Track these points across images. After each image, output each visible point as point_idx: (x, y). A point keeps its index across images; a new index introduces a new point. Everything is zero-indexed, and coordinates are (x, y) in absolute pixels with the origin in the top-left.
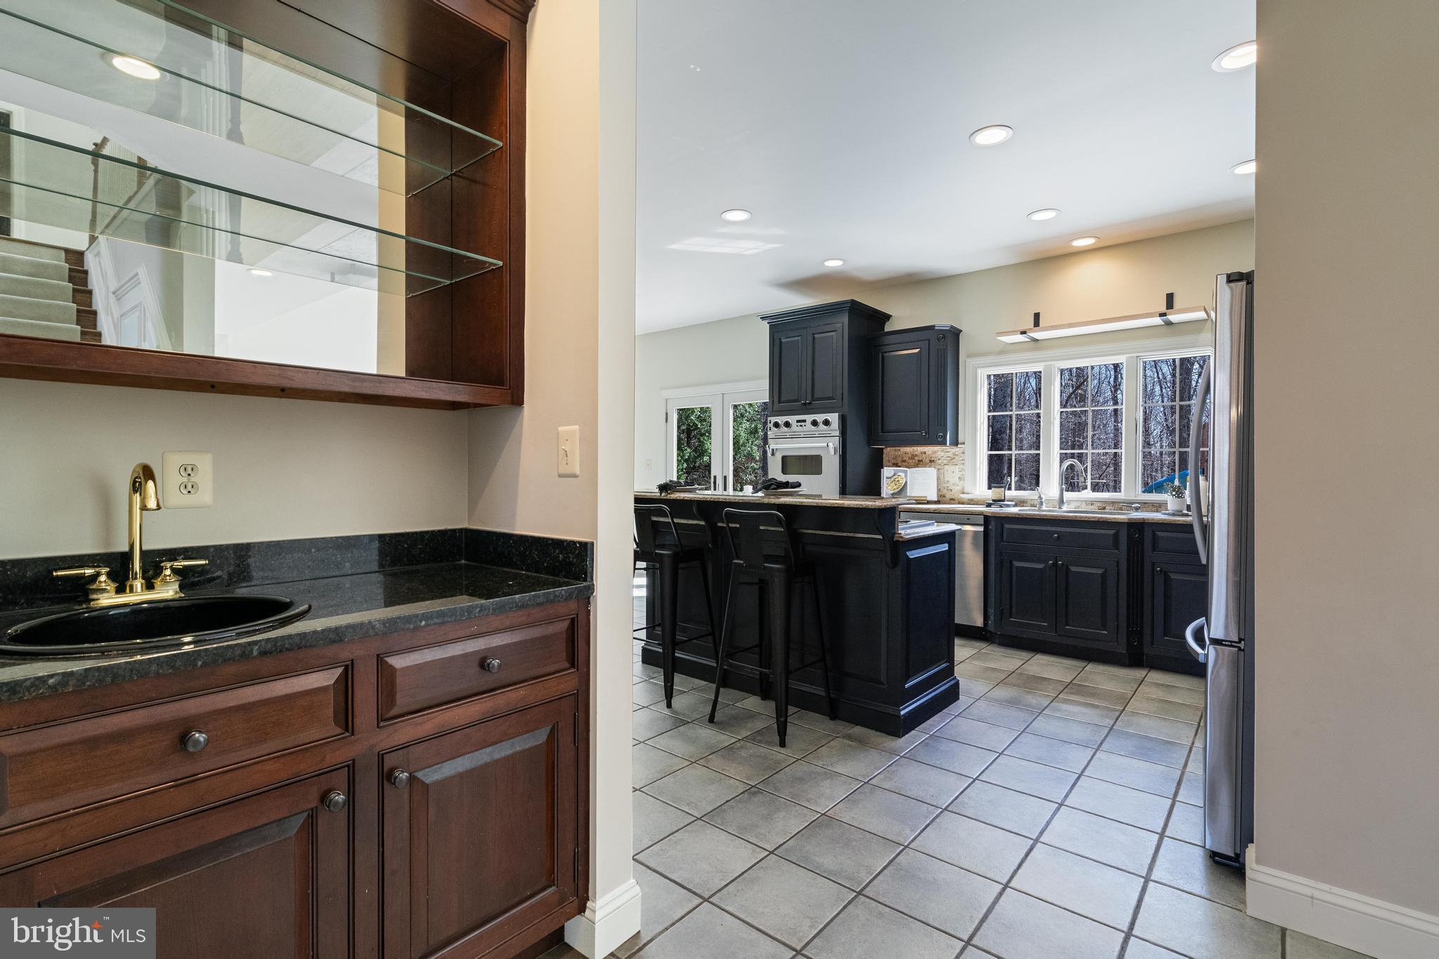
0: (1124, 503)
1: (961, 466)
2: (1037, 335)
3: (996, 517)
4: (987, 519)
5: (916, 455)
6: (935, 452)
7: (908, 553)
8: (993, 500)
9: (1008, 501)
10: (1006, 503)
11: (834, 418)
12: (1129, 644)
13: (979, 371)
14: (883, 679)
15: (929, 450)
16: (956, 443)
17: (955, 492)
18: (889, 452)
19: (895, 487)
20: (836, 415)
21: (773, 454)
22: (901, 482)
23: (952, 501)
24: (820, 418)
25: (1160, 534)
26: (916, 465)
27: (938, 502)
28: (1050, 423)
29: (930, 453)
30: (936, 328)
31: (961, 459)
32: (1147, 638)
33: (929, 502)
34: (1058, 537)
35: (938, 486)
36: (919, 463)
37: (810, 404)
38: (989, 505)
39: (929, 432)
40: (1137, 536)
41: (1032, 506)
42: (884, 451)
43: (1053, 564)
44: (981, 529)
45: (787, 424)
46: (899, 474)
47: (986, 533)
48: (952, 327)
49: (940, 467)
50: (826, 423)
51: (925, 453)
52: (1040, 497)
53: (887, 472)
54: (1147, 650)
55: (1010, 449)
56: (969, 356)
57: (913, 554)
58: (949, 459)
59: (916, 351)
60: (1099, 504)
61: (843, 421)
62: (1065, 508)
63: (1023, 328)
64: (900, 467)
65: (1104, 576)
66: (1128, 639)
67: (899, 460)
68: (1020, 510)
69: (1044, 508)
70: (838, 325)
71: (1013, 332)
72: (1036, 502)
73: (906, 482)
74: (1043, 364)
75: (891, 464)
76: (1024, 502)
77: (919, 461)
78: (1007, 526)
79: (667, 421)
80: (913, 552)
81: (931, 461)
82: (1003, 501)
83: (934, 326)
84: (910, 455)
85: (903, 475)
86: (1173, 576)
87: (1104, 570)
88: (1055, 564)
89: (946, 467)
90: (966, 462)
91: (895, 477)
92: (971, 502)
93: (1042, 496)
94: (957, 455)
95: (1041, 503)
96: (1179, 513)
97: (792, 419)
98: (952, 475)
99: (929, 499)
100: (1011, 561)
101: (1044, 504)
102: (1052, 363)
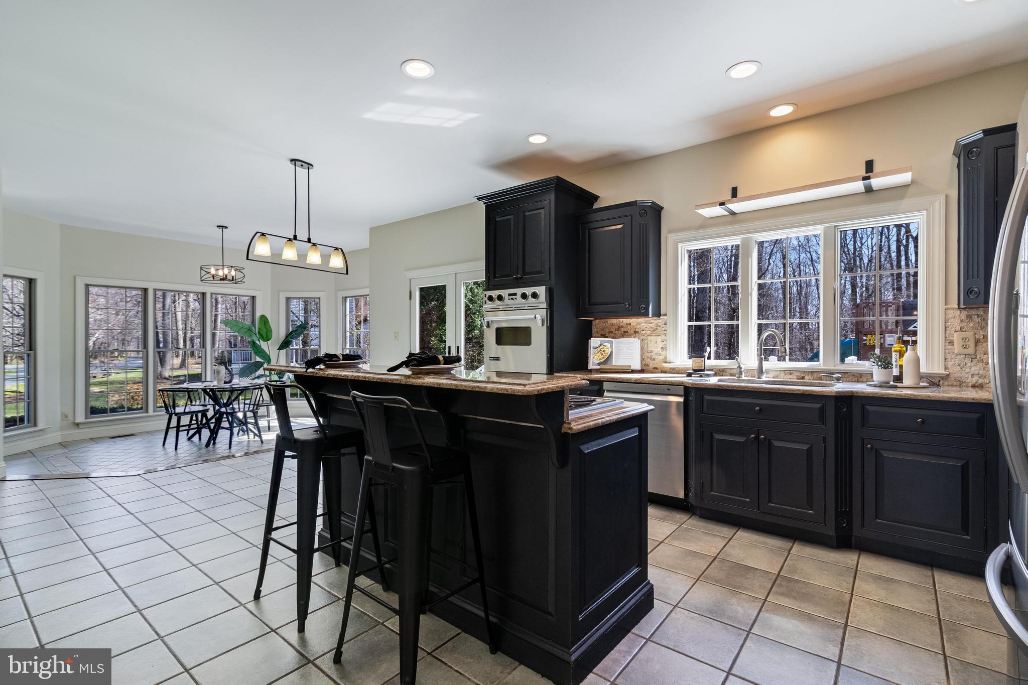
0: (823, 373)
1: (663, 337)
2: (736, 207)
3: (696, 388)
4: (687, 390)
5: (622, 327)
6: (639, 324)
7: (582, 447)
8: (694, 370)
9: (708, 370)
10: (706, 372)
11: (541, 290)
12: (838, 527)
13: (680, 245)
14: (551, 609)
15: (634, 321)
16: (658, 314)
17: (658, 363)
18: (597, 324)
19: (601, 357)
20: (544, 287)
21: (488, 326)
22: (606, 352)
23: (655, 370)
24: (529, 291)
25: (870, 408)
26: (622, 336)
27: (642, 371)
28: (748, 295)
29: (635, 324)
30: (638, 204)
31: (663, 329)
32: (857, 520)
33: (633, 372)
34: (760, 410)
35: (641, 356)
36: (625, 334)
37: (521, 278)
38: (689, 375)
39: (632, 304)
40: (845, 410)
41: (731, 375)
42: (594, 323)
43: (755, 437)
44: (681, 400)
45: (500, 298)
46: (605, 344)
47: (686, 403)
48: (653, 203)
49: (644, 337)
50: (535, 295)
51: (630, 324)
52: (739, 367)
53: (594, 342)
54: (857, 532)
55: (709, 320)
56: (670, 232)
57: (589, 448)
58: (652, 330)
59: (621, 226)
60: (798, 374)
61: (550, 293)
62: (764, 378)
63: (721, 200)
64: (607, 337)
65: (809, 450)
66: (836, 520)
67: (607, 331)
68: (719, 380)
69: (743, 377)
70: (546, 202)
71: (712, 204)
72: (735, 372)
73: (612, 352)
74: (740, 237)
75: (599, 335)
76: (723, 371)
77: (625, 332)
78: (707, 397)
79: (410, 298)
80: (589, 445)
81: (636, 332)
82: (703, 370)
83: (636, 202)
84: (616, 327)
85: (608, 345)
86: (886, 454)
87: (809, 446)
88: (757, 438)
89: (650, 338)
90: (667, 332)
91: (601, 347)
92: (673, 371)
93: (742, 366)
94: (659, 326)
95: (741, 373)
96: (884, 385)
97: (504, 293)
98: (655, 345)
99: (632, 368)
100: (711, 434)
101: (743, 374)
102: (750, 235)
